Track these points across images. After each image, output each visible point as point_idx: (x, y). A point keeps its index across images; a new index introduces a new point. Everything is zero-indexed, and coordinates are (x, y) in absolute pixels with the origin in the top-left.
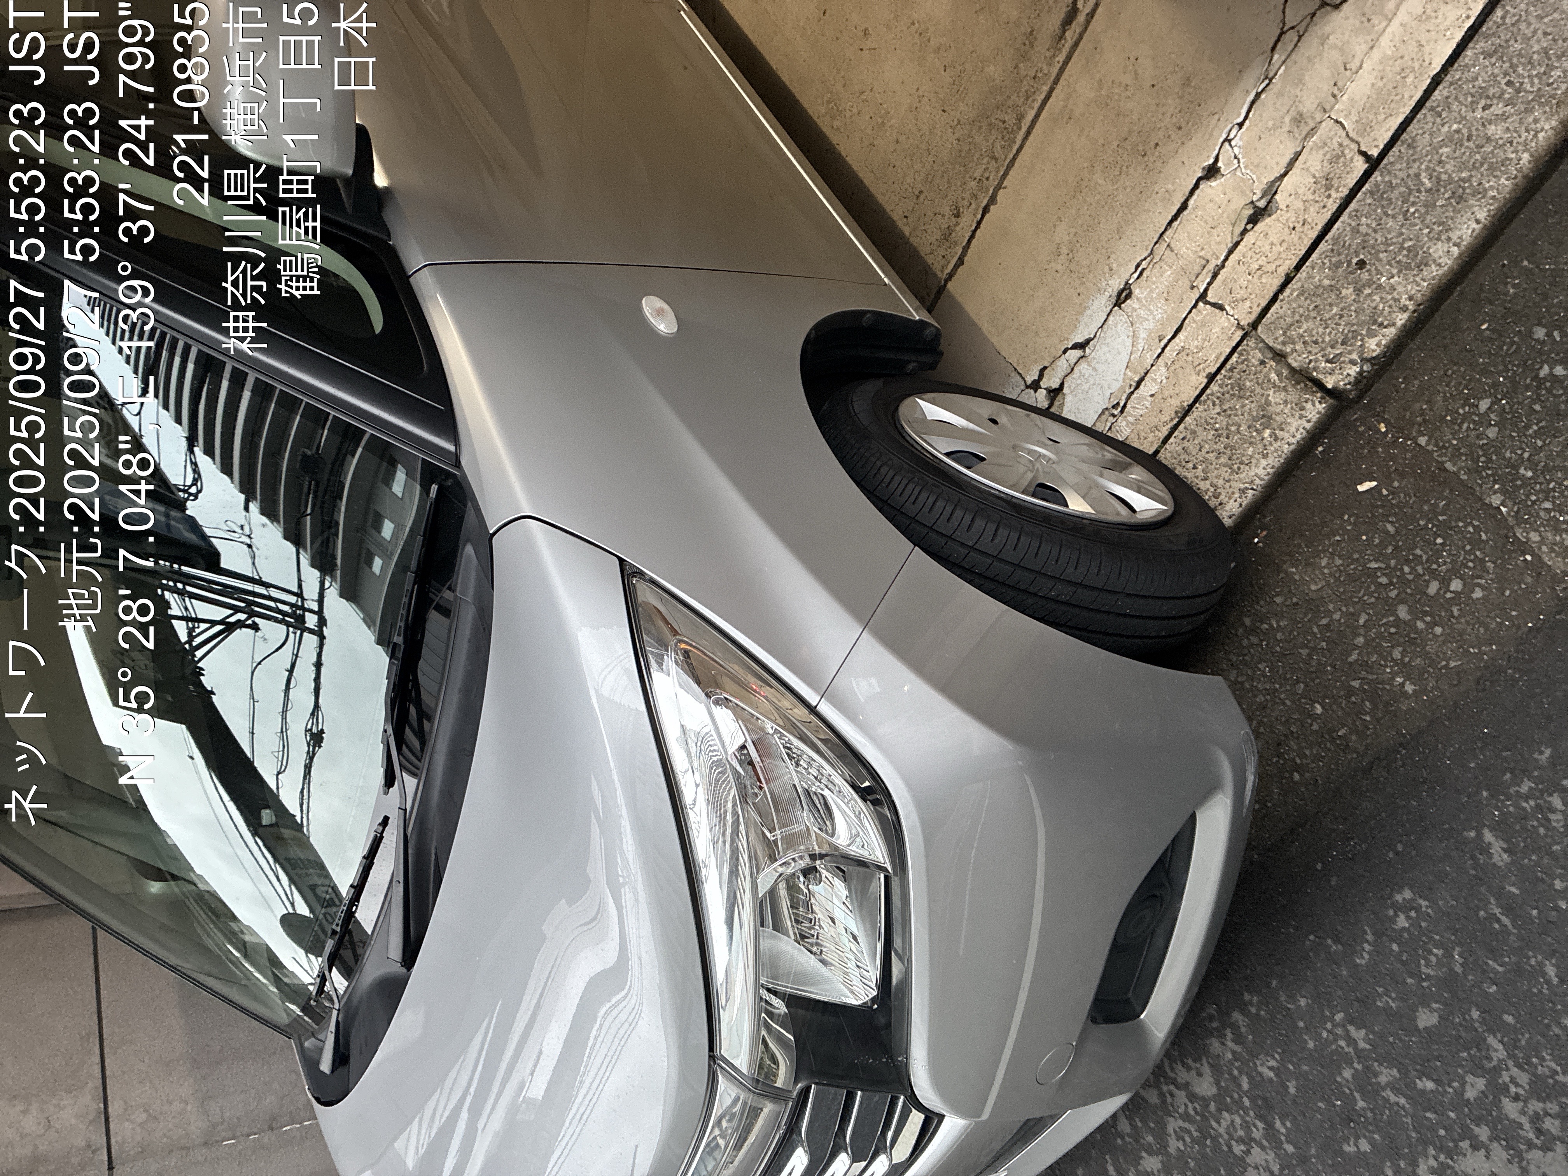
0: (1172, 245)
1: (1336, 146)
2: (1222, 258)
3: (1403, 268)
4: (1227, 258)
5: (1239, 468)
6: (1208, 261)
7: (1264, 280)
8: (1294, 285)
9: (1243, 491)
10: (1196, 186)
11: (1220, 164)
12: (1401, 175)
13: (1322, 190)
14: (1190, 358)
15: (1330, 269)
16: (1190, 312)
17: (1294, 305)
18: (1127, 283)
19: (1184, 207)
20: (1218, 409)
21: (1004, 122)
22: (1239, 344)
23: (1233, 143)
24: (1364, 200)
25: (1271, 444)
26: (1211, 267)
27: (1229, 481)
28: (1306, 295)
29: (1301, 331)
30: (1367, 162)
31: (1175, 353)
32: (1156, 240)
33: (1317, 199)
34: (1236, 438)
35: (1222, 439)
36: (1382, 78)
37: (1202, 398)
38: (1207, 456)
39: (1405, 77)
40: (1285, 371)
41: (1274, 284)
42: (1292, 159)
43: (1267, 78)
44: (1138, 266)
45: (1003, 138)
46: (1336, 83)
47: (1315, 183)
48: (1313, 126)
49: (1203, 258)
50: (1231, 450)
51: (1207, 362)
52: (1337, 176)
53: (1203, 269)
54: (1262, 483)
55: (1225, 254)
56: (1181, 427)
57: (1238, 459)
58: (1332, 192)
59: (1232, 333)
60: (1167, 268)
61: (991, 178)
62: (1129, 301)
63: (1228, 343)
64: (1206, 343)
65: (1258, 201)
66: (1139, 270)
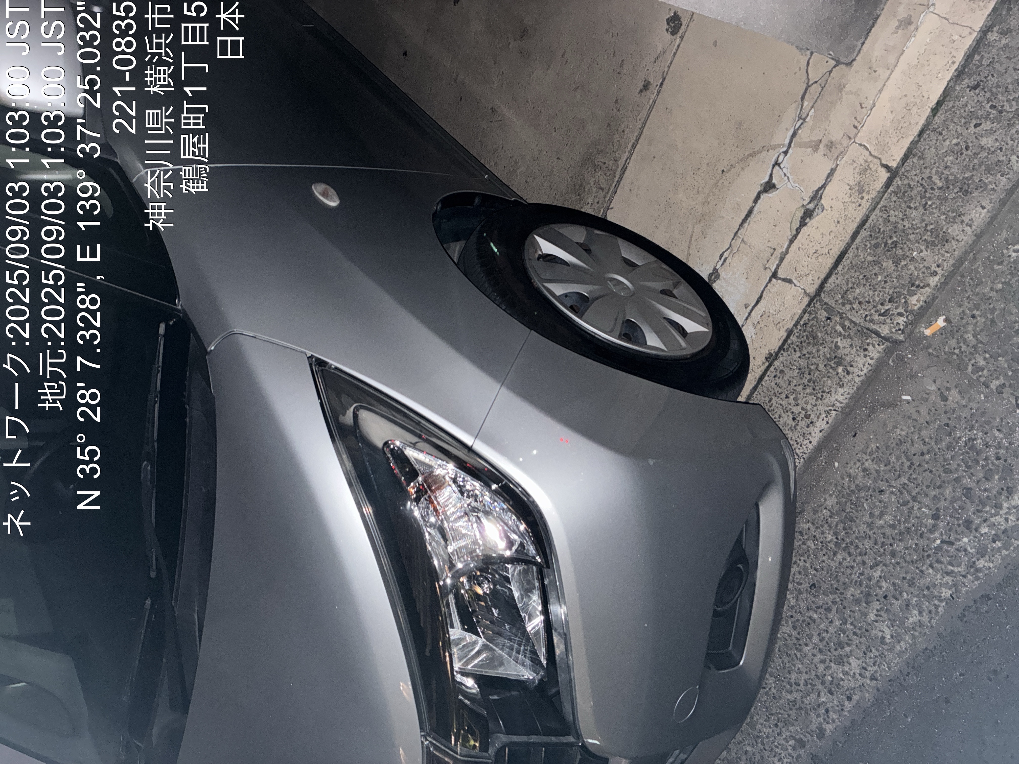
0: (745, 239)
1: (863, 162)
2: (786, 246)
3: (929, 245)
4: (789, 247)
5: (822, 396)
6: (775, 249)
7: (820, 260)
8: (846, 262)
9: (828, 412)
10: (758, 197)
11: (774, 181)
12: (917, 179)
13: (857, 194)
14: (771, 319)
15: (870, 248)
16: (766, 286)
17: (847, 276)
18: (715, 269)
19: (750, 212)
20: (798, 354)
21: (605, 163)
22: (808, 306)
23: (782, 166)
24: (890, 198)
25: (844, 376)
26: (777, 254)
27: (816, 405)
28: (855, 267)
29: (856, 295)
30: (888, 172)
31: (759, 316)
32: (732, 237)
33: (853, 200)
34: (816, 374)
35: (805, 375)
36: (892, 112)
37: (785, 347)
38: (795, 388)
39: (910, 110)
40: (847, 324)
41: (829, 262)
42: (829, 174)
43: (801, 118)
44: (721, 256)
45: (605, 174)
46: (856, 118)
47: (850, 189)
48: (842, 149)
49: (771, 248)
50: (814, 383)
51: (785, 321)
52: (866, 183)
53: (772, 255)
54: (842, 405)
55: (787, 243)
56: (772, 368)
57: (820, 389)
58: (864, 194)
59: (801, 299)
60: (744, 256)
61: (600, 202)
62: (718, 281)
63: (799, 306)
64: (782, 307)
65: (807, 204)
66: (723, 259)
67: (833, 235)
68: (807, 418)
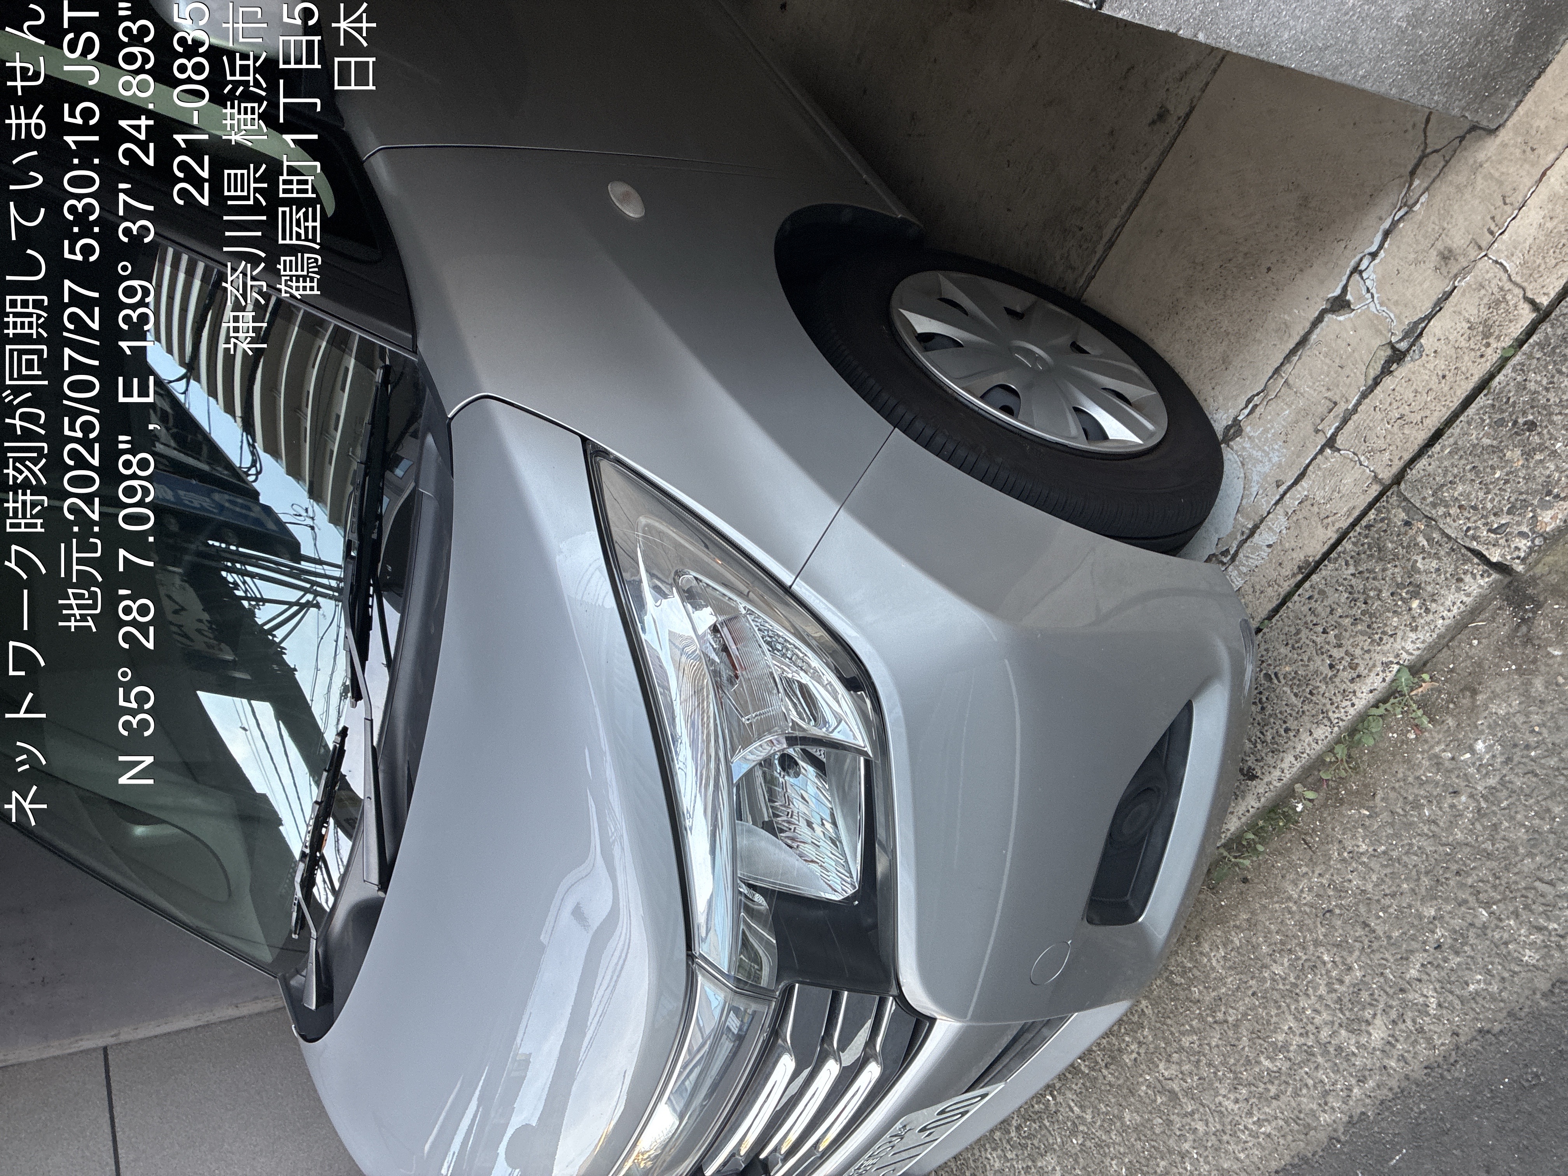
0: (1291, 381)
1: (1495, 290)
2: (1354, 401)
4: (1359, 403)
5: (1381, 639)
6: (1335, 404)
7: (1406, 431)
8: (1447, 440)
9: (1386, 665)
10: (1319, 319)
11: (1349, 297)
13: (1480, 337)
14: (1315, 509)
15: (1489, 425)
16: (1315, 458)
17: (1446, 463)
18: (1235, 419)
19: (1303, 341)
20: (1352, 570)
21: (1081, 229)
22: (1377, 499)
23: (1365, 275)
24: (1531, 352)
25: (1420, 615)
26: (1340, 410)
27: (1369, 651)
28: (1461, 453)
29: (1456, 494)
30: (1534, 311)
31: (1297, 503)
32: (1270, 374)
33: (1473, 346)
34: (1376, 604)
35: (1358, 604)
37: (1332, 556)
38: (1340, 620)
40: (1436, 536)
41: (1421, 436)
42: (1439, 299)
43: (1405, 205)
44: (1249, 401)
45: (1080, 246)
46: (1493, 218)
47: (1469, 328)
48: (1465, 264)
49: (1330, 400)
50: (1370, 617)
51: (1336, 516)
52: (1498, 323)
53: (1329, 412)
54: (1410, 657)
55: (1356, 398)
56: (1307, 585)
57: (1379, 628)
58: (1492, 340)
59: (1368, 486)
60: (1285, 407)
62: (1238, 439)
63: (1363, 497)
64: (1336, 494)
65: (1397, 342)
66: (1250, 406)
67: (1432, 395)
68: (1351, 668)
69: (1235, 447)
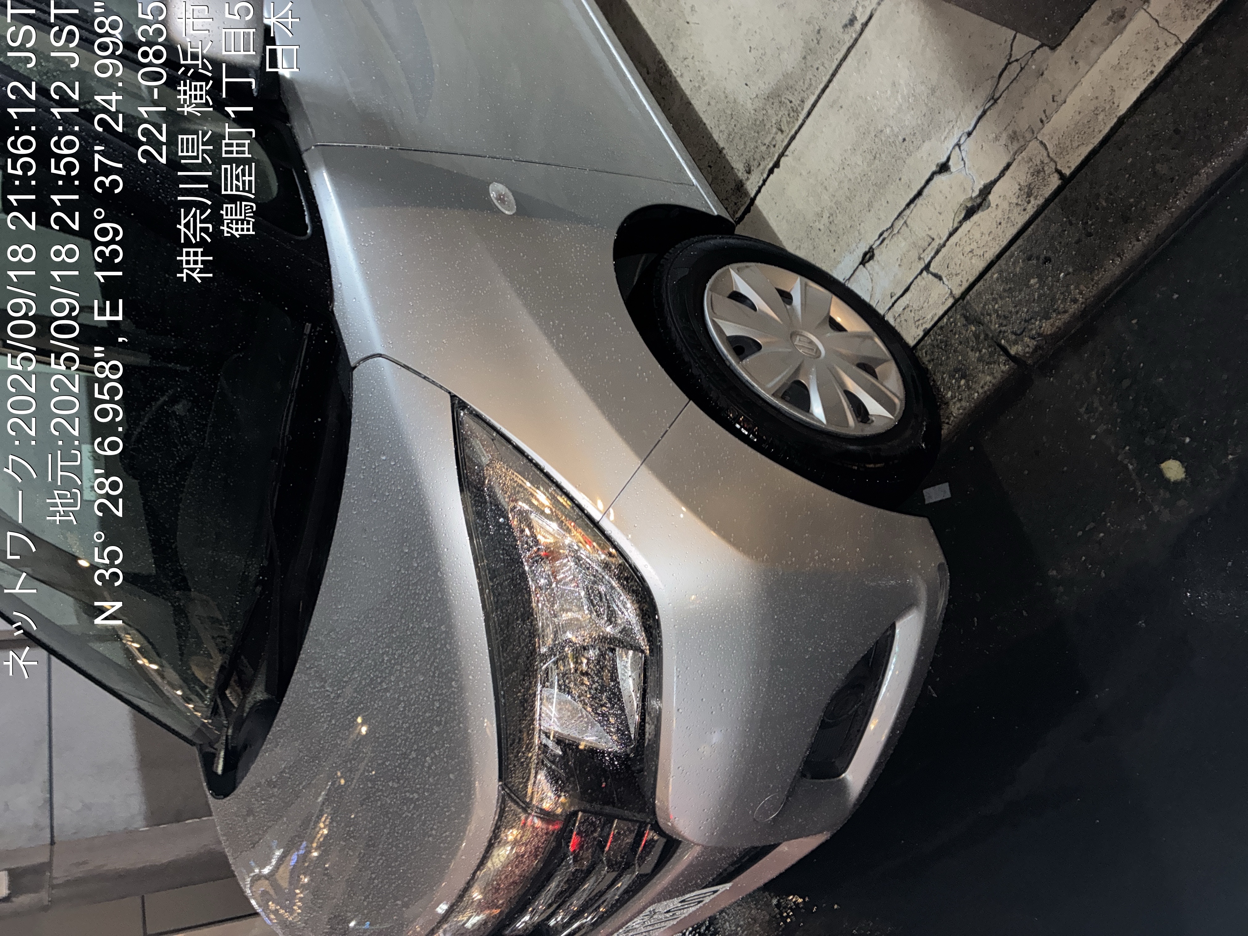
0: (908, 222)
1: (1039, 162)
2: (945, 238)
3: (1078, 268)
4: (948, 239)
6: (933, 240)
7: (973, 261)
8: (996, 269)
10: (931, 179)
11: (950, 163)
12: (1085, 193)
13: (1025, 197)
14: (913, 314)
15: (1023, 260)
16: (916, 277)
17: (994, 285)
18: (871, 248)
19: (920, 193)
21: (791, 102)
22: (950, 309)
23: (962, 148)
24: (1054, 209)
25: (965, 391)
26: (935, 245)
28: (1003, 278)
30: (1060, 179)
31: (901, 309)
32: (896, 216)
33: (1020, 203)
36: (1080, 113)
39: (1097, 114)
41: (981, 265)
42: (1004, 168)
43: (992, 99)
44: (881, 235)
45: (789, 115)
46: (1045, 111)
47: (1019, 189)
48: (1023, 143)
49: (931, 237)
51: (925, 320)
52: (1037, 186)
53: (929, 245)
55: (946, 235)
58: (1032, 199)
59: (946, 300)
60: (902, 240)
61: (777, 146)
62: (871, 262)
63: (941, 306)
64: (926, 304)
65: (976, 197)
66: (881, 238)
67: (992, 236)
69: (869, 268)
